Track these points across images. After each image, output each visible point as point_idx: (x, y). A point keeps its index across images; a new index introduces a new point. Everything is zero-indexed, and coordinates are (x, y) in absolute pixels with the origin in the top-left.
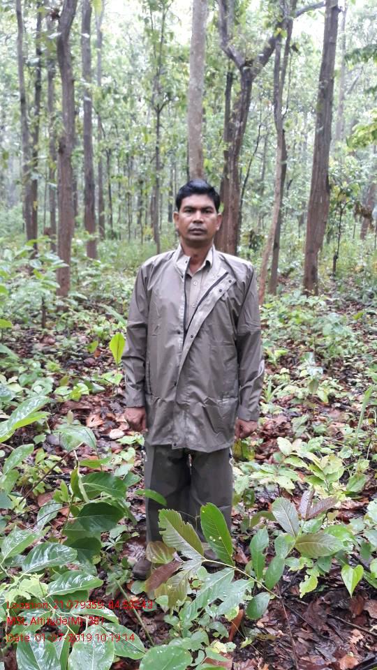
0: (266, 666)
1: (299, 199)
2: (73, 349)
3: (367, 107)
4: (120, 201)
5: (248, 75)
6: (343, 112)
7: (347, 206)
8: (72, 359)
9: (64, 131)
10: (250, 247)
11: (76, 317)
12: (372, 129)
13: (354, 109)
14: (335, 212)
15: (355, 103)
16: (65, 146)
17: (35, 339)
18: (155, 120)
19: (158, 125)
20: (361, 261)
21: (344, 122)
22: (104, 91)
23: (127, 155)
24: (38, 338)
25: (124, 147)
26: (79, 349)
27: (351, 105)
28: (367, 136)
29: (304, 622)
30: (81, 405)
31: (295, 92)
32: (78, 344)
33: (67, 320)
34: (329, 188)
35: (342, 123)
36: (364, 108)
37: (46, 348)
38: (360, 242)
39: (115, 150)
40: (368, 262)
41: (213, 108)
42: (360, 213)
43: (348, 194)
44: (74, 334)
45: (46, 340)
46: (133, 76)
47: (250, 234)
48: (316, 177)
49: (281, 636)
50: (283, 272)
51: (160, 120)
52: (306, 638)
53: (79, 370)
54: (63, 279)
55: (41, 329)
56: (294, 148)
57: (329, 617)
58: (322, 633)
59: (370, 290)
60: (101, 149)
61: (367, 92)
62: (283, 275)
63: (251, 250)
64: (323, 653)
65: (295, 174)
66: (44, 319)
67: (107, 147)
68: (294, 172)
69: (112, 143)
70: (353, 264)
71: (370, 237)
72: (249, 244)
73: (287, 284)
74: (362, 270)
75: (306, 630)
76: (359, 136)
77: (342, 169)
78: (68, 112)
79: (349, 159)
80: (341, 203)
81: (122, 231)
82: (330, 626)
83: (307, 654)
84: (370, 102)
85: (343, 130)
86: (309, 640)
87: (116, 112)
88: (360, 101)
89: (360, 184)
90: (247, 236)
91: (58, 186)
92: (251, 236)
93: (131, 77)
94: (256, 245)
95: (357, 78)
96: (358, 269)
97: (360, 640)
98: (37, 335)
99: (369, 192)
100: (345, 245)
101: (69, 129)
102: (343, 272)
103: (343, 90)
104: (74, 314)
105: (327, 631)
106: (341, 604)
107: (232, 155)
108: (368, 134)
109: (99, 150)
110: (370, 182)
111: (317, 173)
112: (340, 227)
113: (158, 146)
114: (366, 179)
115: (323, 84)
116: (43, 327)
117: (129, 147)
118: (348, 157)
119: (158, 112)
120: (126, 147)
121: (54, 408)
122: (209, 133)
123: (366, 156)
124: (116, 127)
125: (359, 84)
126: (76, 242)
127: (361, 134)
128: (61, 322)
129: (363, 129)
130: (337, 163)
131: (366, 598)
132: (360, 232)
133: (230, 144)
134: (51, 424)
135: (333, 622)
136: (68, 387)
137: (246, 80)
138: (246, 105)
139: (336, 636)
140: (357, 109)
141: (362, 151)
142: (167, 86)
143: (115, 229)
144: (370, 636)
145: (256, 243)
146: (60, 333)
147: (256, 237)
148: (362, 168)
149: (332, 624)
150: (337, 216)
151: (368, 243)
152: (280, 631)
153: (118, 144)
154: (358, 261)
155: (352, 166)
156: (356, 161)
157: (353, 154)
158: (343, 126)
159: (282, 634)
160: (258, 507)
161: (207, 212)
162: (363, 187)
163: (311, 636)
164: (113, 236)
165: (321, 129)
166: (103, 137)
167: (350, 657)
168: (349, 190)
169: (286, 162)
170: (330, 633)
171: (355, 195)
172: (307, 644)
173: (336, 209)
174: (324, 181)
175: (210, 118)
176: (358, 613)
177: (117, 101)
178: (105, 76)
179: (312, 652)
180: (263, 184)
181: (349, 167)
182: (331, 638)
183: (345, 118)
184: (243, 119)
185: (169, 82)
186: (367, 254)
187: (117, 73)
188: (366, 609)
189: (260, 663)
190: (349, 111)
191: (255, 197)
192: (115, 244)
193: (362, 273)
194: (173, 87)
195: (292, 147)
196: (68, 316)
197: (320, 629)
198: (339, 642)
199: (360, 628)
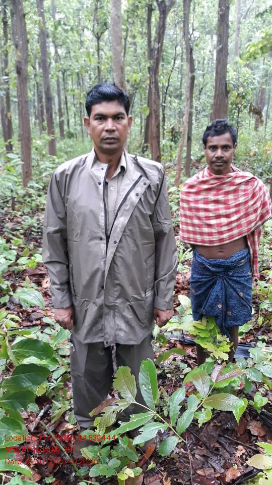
0: (169, 479)
1: (207, 102)
2: (34, 227)
3: (258, 28)
4: (74, 109)
5: (163, 5)
6: (239, 33)
7: (242, 106)
8: (33, 235)
9: (19, 56)
10: (172, 140)
11: (38, 200)
12: (260, 45)
13: (247, 30)
14: (234, 111)
15: (249, 26)
16: (21, 68)
17: (7, 219)
18: (96, 45)
19: (98, 49)
20: (255, 147)
21: (241, 41)
22: (56, 23)
23: (78, 74)
24: (9, 219)
25: (75, 67)
26: (39, 226)
27: (245, 28)
28: (257, 51)
29: (200, 441)
30: (38, 271)
31: (203, 19)
32: (38, 223)
33: (31, 203)
34: (227, 92)
35: (239, 42)
36: (255, 30)
37: (14, 226)
38: (253, 133)
39: (68, 70)
40: (259, 148)
41: (141, 34)
42: (252, 111)
43: (243, 97)
44: (37, 214)
45: (15, 220)
46: (80, 12)
47: (171, 130)
48: (218, 85)
49: (182, 453)
50: (196, 158)
51: (100, 45)
52: (202, 454)
53: (39, 243)
54: (27, 172)
55: (11, 211)
56: (203, 63)
57: (219, 436)
58: (214, 449)
59: (260, 170)
60: (58, 70)
61: (257, 16)
62: (197, 160)
63: (173, 143)
64: (214, 465)
65: (204, 83)
66: (13, 204)
67: (62, 68)
68: (204, 81)
69: (65, 65)
70: (248, 150)
71: (261, 129)
72: (171, 138)
73: (200, 168)
74: (255, 155)
75: (202, 447)
76: (251, 51)
77: (239, 78)
78: (22, 40)
79: (245, 70)
80: (238, 104)
81: (76, 131)
82: (220, 444)
83: (202, 468)
84: (260, 24)
85: (240, 48)
86: (204, 456)
87: (68, 41)
88: (252, 24)
89: (252, 89)
90: (169, 132)
91: (18, 101)
92: (172, 132)
93: (79, 13)
94: (176, 139)
95: (250, 6)
96: (252, 154)
97: (243, 454)
98: (9, 216)
99: (260, 95)
100: (242, 136)
101: (23, 54)
102: (240, 157)
103: (240, 16)
104: (37, 199)
105: (218, 448)
106: (229, 426)
107: (154, 70)
108: (258, 49)
109: (56, 71)
110: (261, 87)
111: (218, 82)
112: (238, 122)
113: (99, 65)
114: (258, 85)
115: (221, 10)
116: (13, 209)
117: (79, 68)
118: (244, 68)
119: (98, 38)
120: (76, 67)
121: (18, 274)
122: (138, 54)
123: (258, 67)
124: (69, 52)
125: (252, 11)
126: (36, 143)
127: (252, 49)
128: (27, 205)
129: (254, 46)
130: (235, 73)
131: (248, 419)
132: (254, 126)
133: (152, 62)
134: (14, 287)
135: (222, 440)
136: (28, 258)
137: (162, 10)
138: (162, 29)
139: (225, 451)
140: (250, 30)
141: (255, 63)
142: (104, 18)
143: (72, 131)
144: (251, 450)
145: (176, 137)
146: (26, 214)
147: (176, 132)
148: (255, 76)
149: (222, 441)
150: (236, 114)
151: (259, 134)
152: (182, 450)
153: (70, 66)
154: (252, 148)
155: (247, 76)
156: (250, 71)
157: (247, 66)
158: (241, 44)
159: (184, 452)
160: (169, 347)
161: (118, 118)
162: (255, 91)
163: (205, 452)
164: (71, 135)
165: (220, 46)
166: (59, 61)
167: (234, 470)
168: (244, 94)
169: (194, 74)
170: (220, 449)
171: (249, 97)
172: (202, 459)
173: (235, 109)
174: (224, 87)
175: (139, 42)
176: (242, 433)
177: (66, 31)
178: (58, 12)
179: (206, 466)
180: (181, 92)
181: (244, 76)
182: (220, 453)
183: (241, 38)
184: (161, 41)
185: (105, 14)
186: (259, 142)
187: (68, 9)
188: (249, 428)
189: (164, 477)
190: (244, 32)
191: (175, 102)
192: (70, 142)
193: (255, 157)
194: (108, 18)
195: (201, 62)
196: (33, 200)
197: (212, 446)
198: (227, 455)
199: (243, 444)
